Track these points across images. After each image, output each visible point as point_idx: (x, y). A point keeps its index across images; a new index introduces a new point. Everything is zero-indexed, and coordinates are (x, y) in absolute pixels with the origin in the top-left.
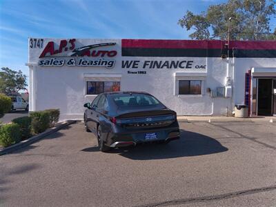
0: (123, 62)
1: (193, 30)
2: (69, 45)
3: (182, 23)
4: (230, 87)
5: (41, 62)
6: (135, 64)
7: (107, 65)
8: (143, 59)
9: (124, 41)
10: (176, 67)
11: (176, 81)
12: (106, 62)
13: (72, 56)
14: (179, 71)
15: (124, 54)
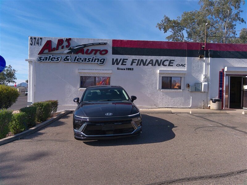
0: (113, 59)
1: (170, 32)
2: (65, 44)
3: (160, 27)
5: (40, 58)
6: (124, 62)
7: (99, 62)
8: (130, 58)
9: (114, 42)
10: (159, 65)
11: (160, 77)
14: (162, 68)
15: (115, 52)
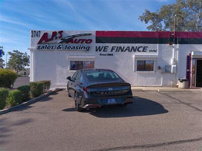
0: (96, 47)
1: (150, 23)
2: (58, 35)
3: (142, 19)
4: (175, 66)
5: (39, 47)
6: (105, 49)
7: (85, 49)
8: (111, 45)
9: (97, 32)
10: (135, 51)
11: (135, 61)
12: (84, 47)
13: (60, 43)
14: (137, 53)
15: (97, 41)
